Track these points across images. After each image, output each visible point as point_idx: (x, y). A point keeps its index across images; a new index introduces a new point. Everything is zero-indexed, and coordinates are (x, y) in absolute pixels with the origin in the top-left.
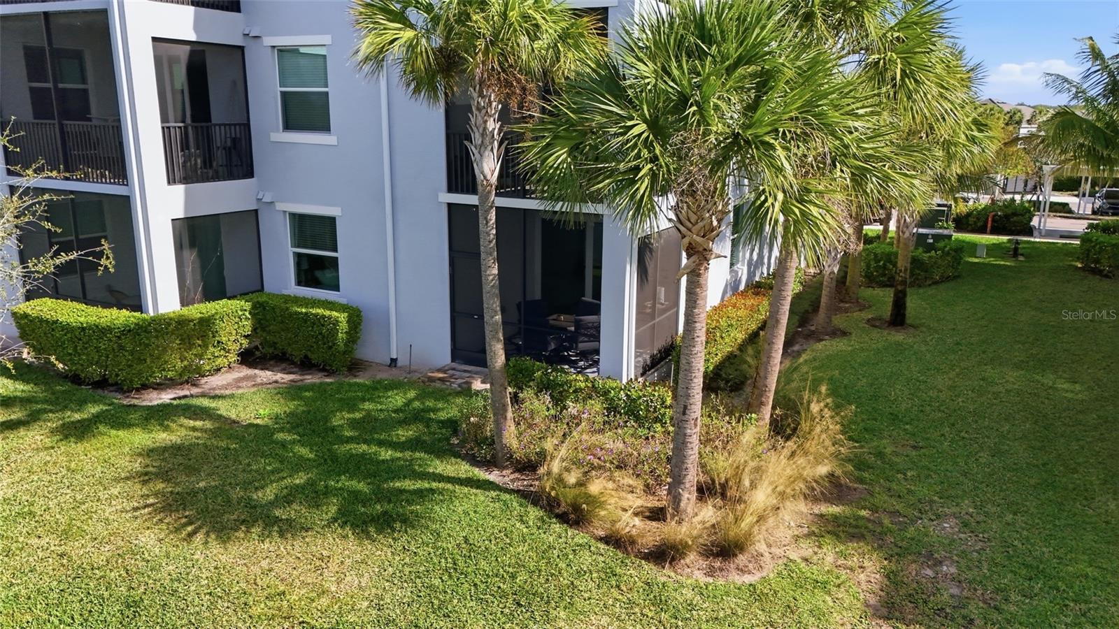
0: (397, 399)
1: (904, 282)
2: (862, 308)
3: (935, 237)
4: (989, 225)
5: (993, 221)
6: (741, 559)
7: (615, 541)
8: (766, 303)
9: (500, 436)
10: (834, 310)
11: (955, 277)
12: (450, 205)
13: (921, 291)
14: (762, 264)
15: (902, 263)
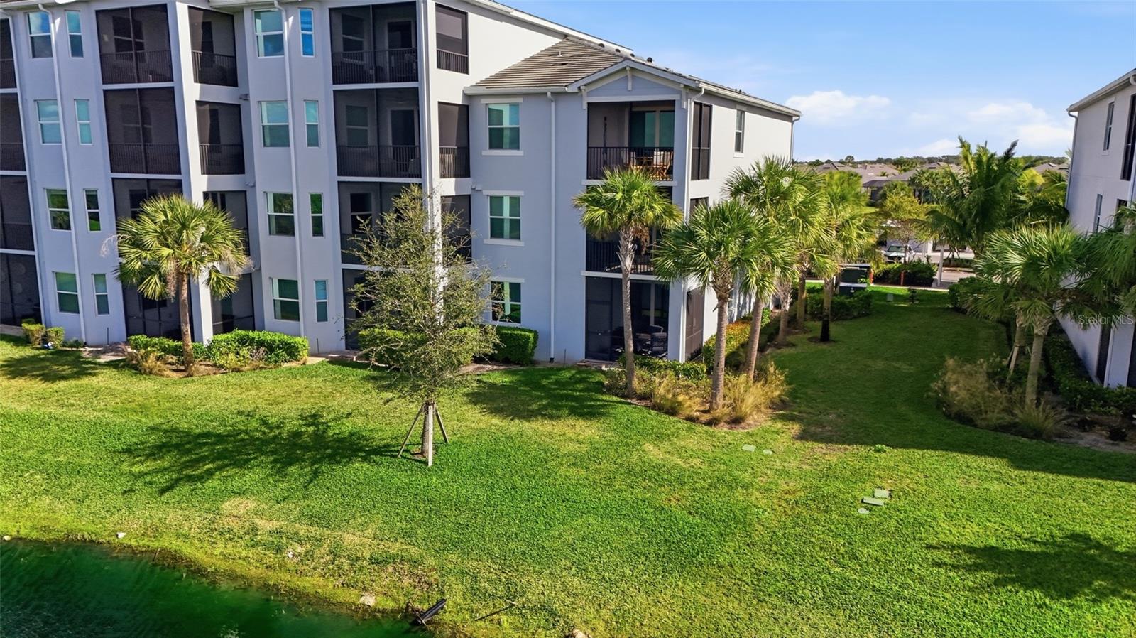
0: (568, 374)
1: (827, 316)
2: (806, 332)
3: (855, 288)
4: (902, 279)
5: (905, 276)
6: (743, 424)
7: (691, 419)
8: (749, 328)
9: (631, 383)
10: (788, 333)
11: (866, 315)
12: (587, 277)
13: (844, 323)
14: (745, 307)
15: (827, 305)
